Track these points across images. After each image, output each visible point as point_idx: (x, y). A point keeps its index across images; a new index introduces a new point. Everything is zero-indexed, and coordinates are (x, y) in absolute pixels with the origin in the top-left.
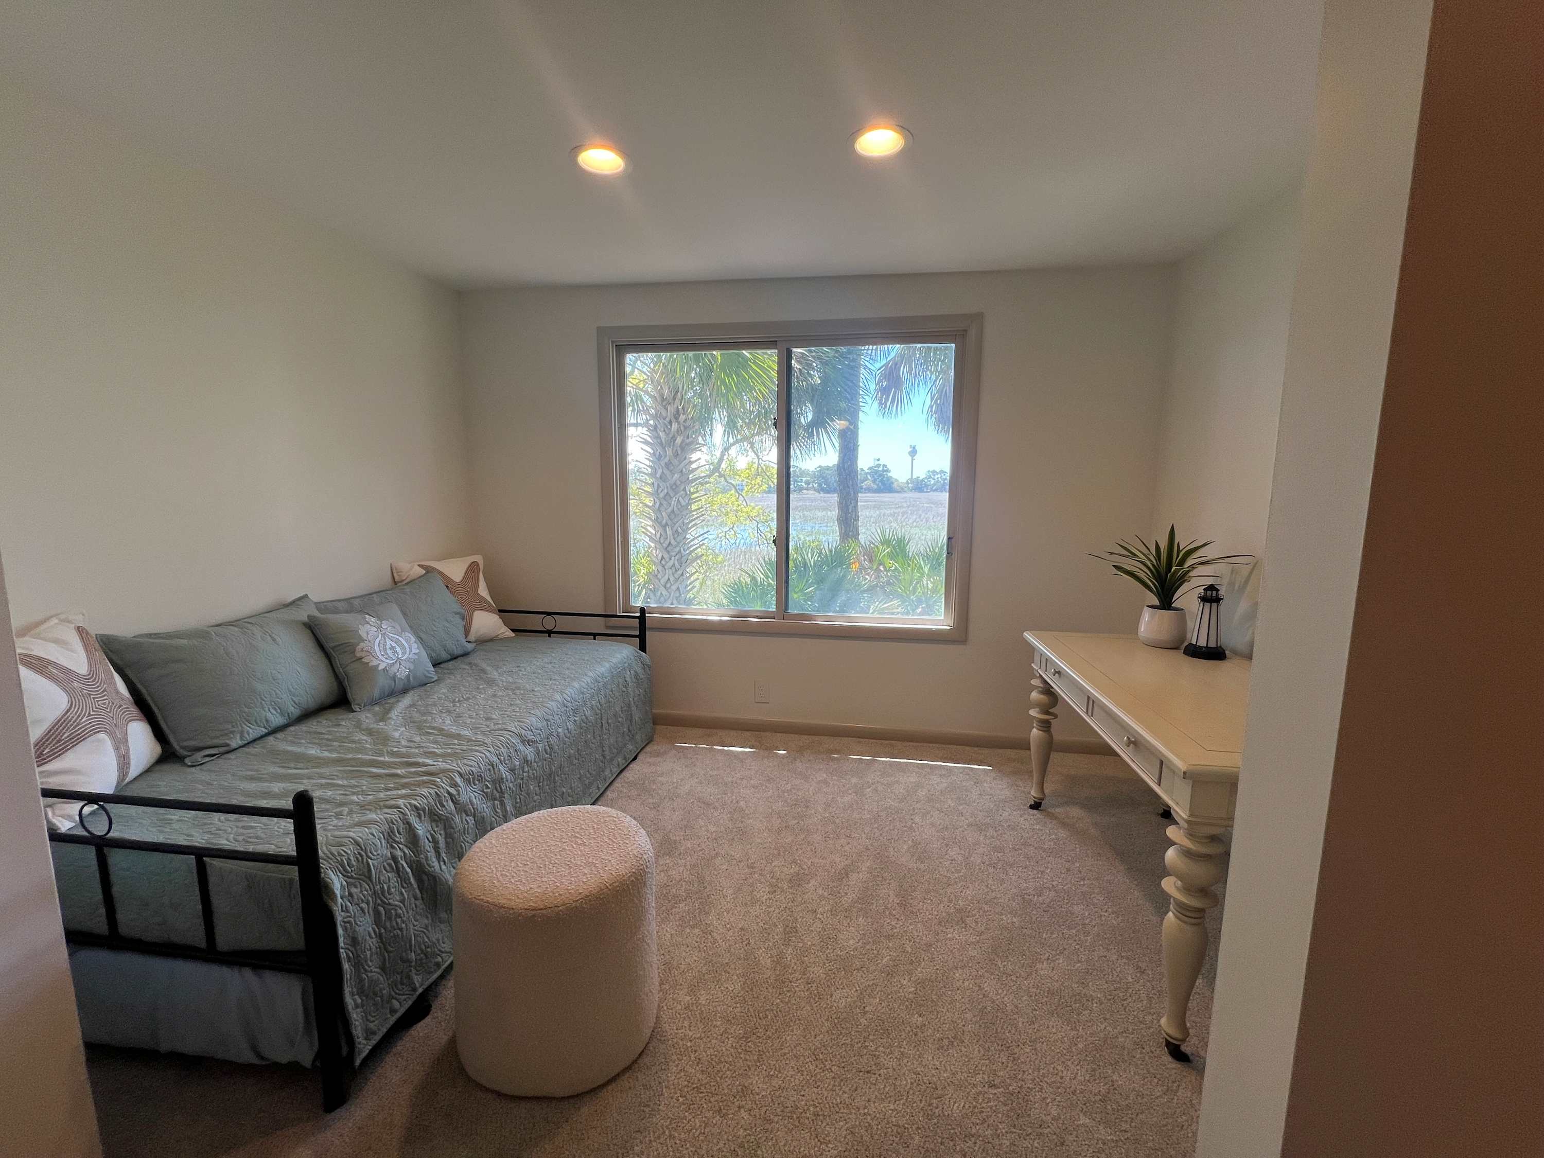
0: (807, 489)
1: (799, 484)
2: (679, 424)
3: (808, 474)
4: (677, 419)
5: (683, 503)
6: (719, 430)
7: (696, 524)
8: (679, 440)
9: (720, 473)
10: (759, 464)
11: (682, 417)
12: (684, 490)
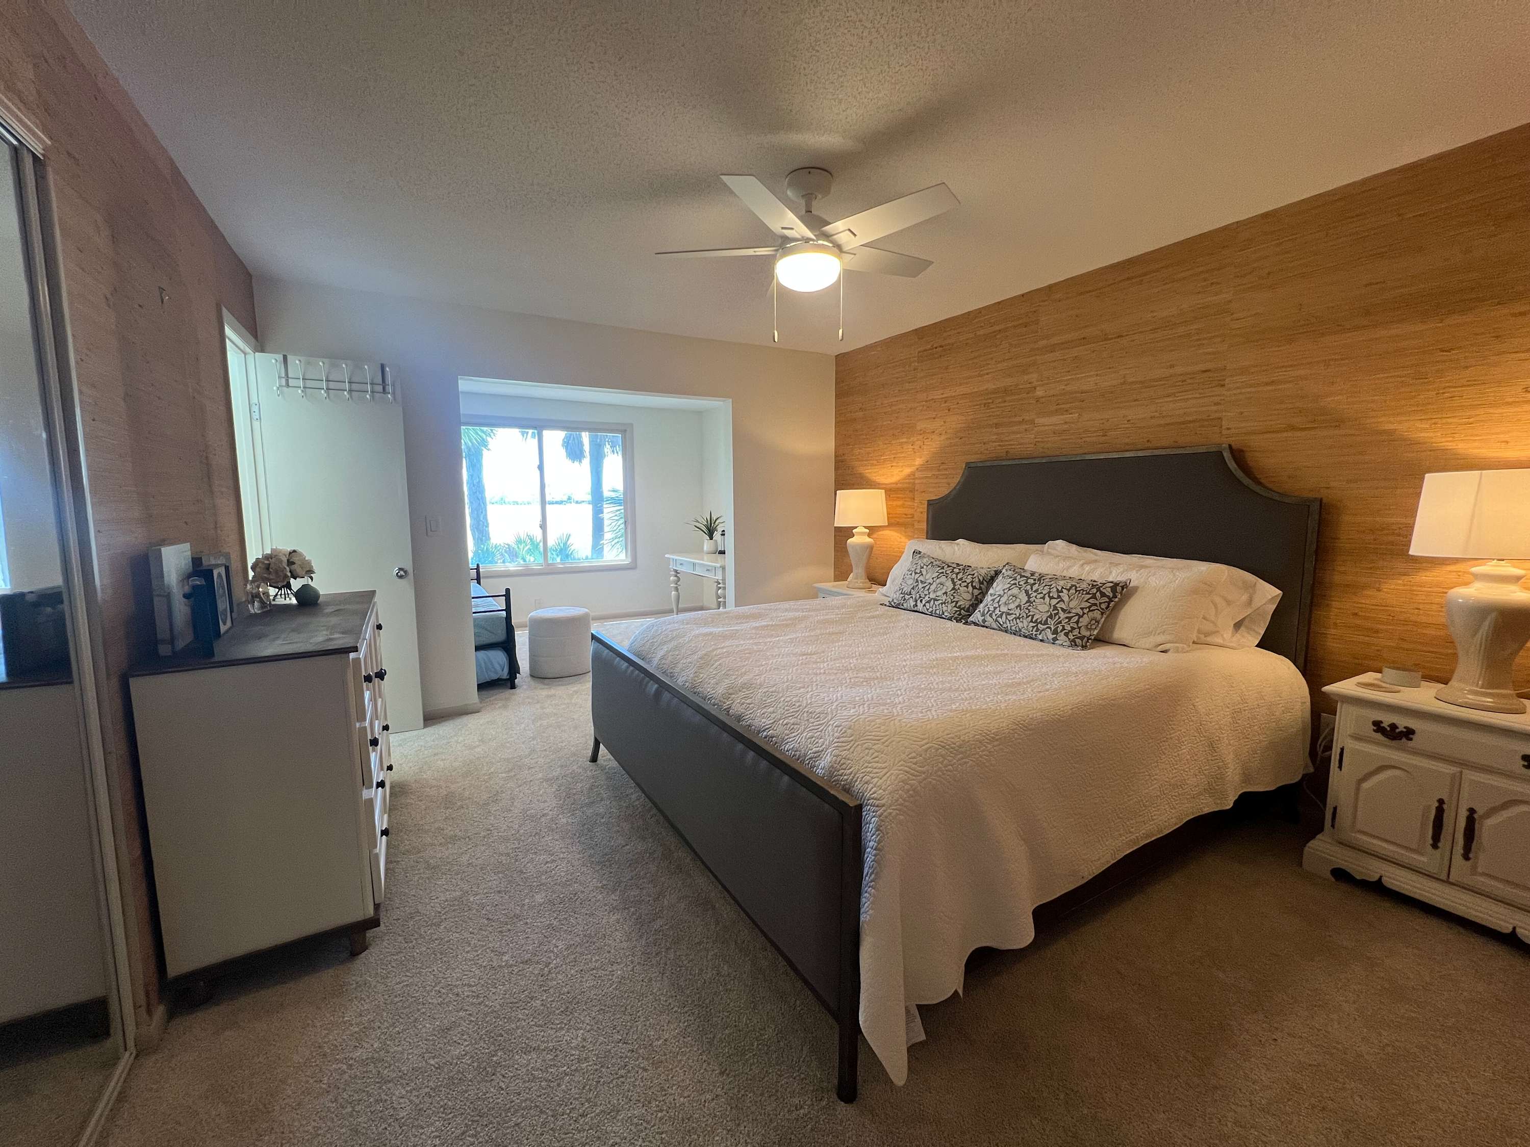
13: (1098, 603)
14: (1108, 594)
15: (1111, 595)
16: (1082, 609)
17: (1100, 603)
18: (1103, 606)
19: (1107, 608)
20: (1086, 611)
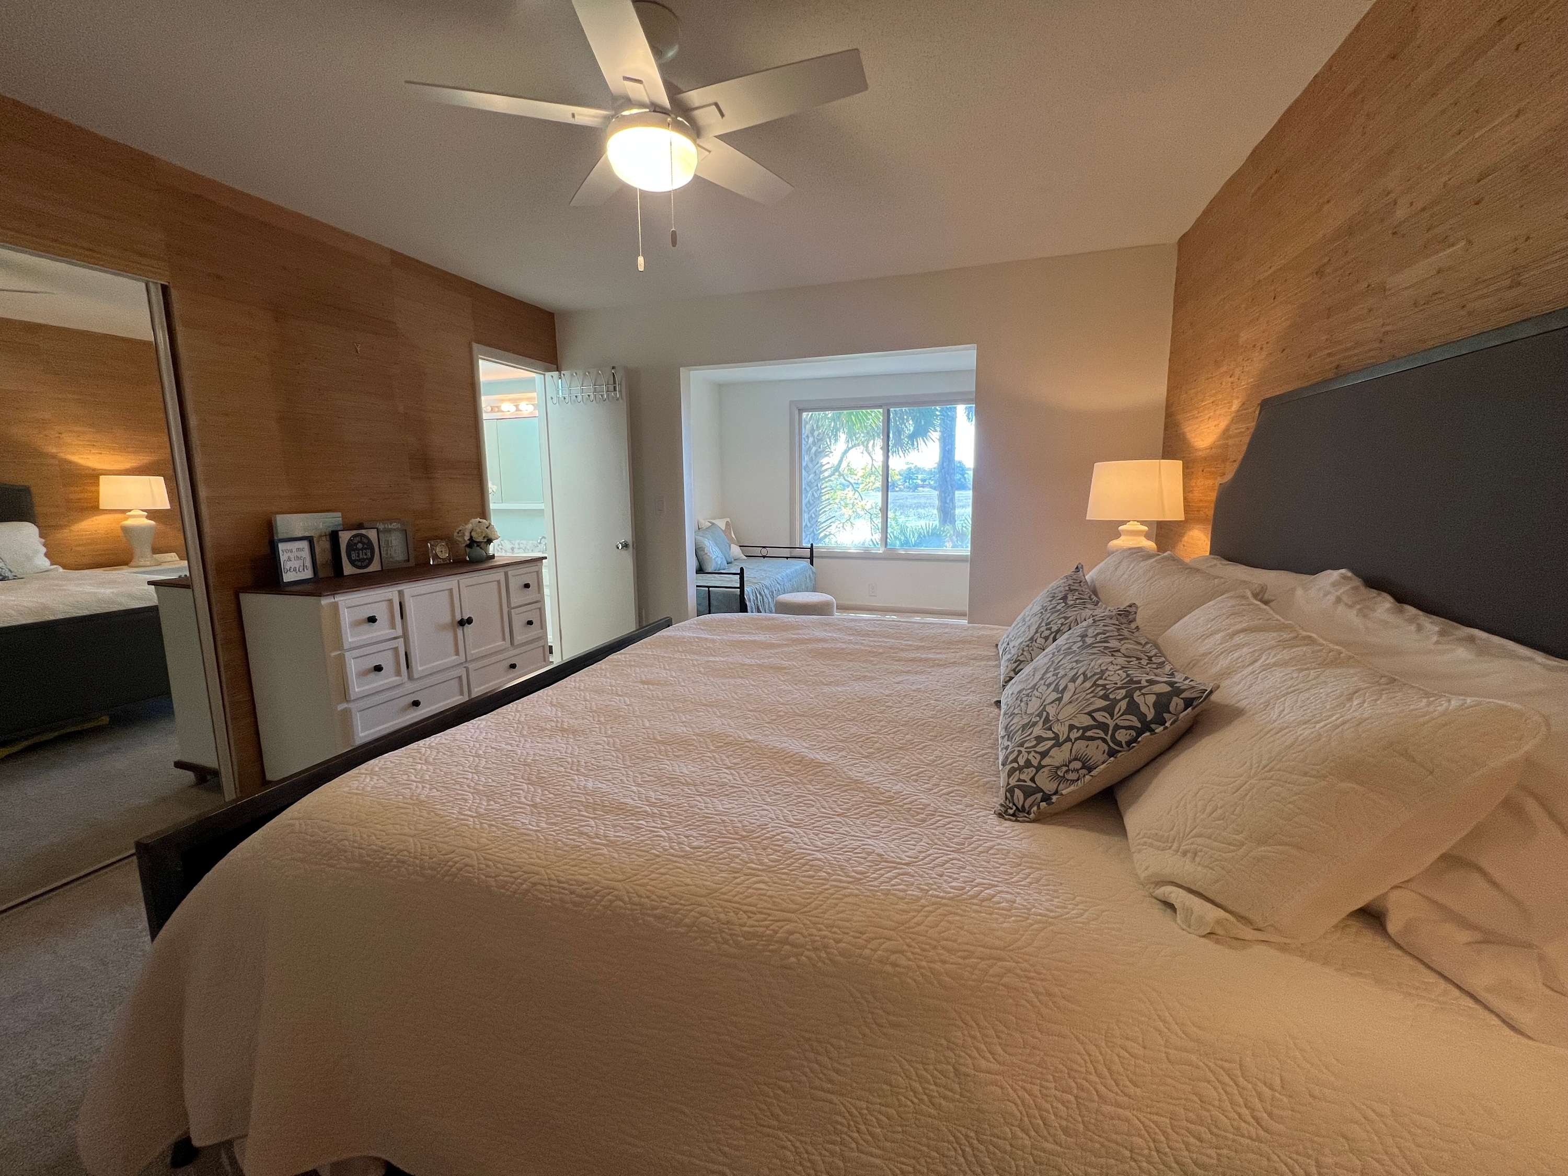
0: (923, 486)
1: (915, 481)
2: (814, 437)
3: (925, 471)
4: (812, 434)
5: (816, 496)
6: (843, 437)
7: (825, 511)
8: (814, 449)
9: (840, 472)
10: (873, 465)
11: (816, 433)
12: (817, 485)
13: (1111, 724)
14: (1143, 709)
15: (1150, 715)
16: (1072, 727)
17: (1117, 727)
18: (1122, 736)
19: (1129, 743)
20: (1075, 734)
